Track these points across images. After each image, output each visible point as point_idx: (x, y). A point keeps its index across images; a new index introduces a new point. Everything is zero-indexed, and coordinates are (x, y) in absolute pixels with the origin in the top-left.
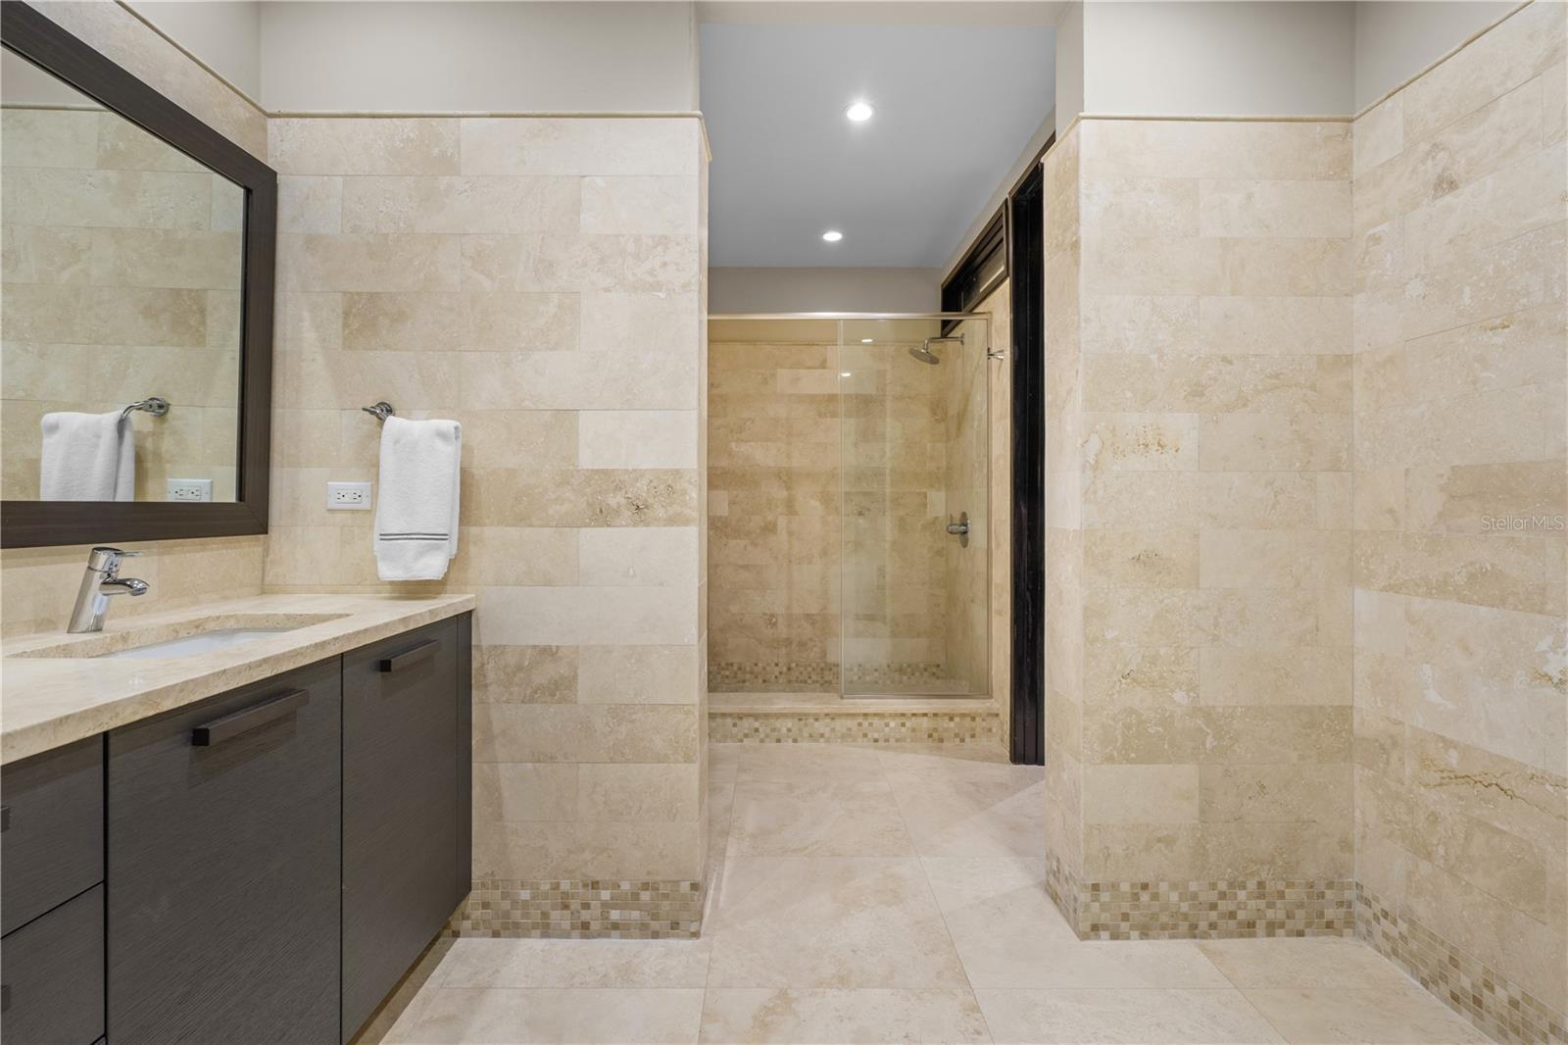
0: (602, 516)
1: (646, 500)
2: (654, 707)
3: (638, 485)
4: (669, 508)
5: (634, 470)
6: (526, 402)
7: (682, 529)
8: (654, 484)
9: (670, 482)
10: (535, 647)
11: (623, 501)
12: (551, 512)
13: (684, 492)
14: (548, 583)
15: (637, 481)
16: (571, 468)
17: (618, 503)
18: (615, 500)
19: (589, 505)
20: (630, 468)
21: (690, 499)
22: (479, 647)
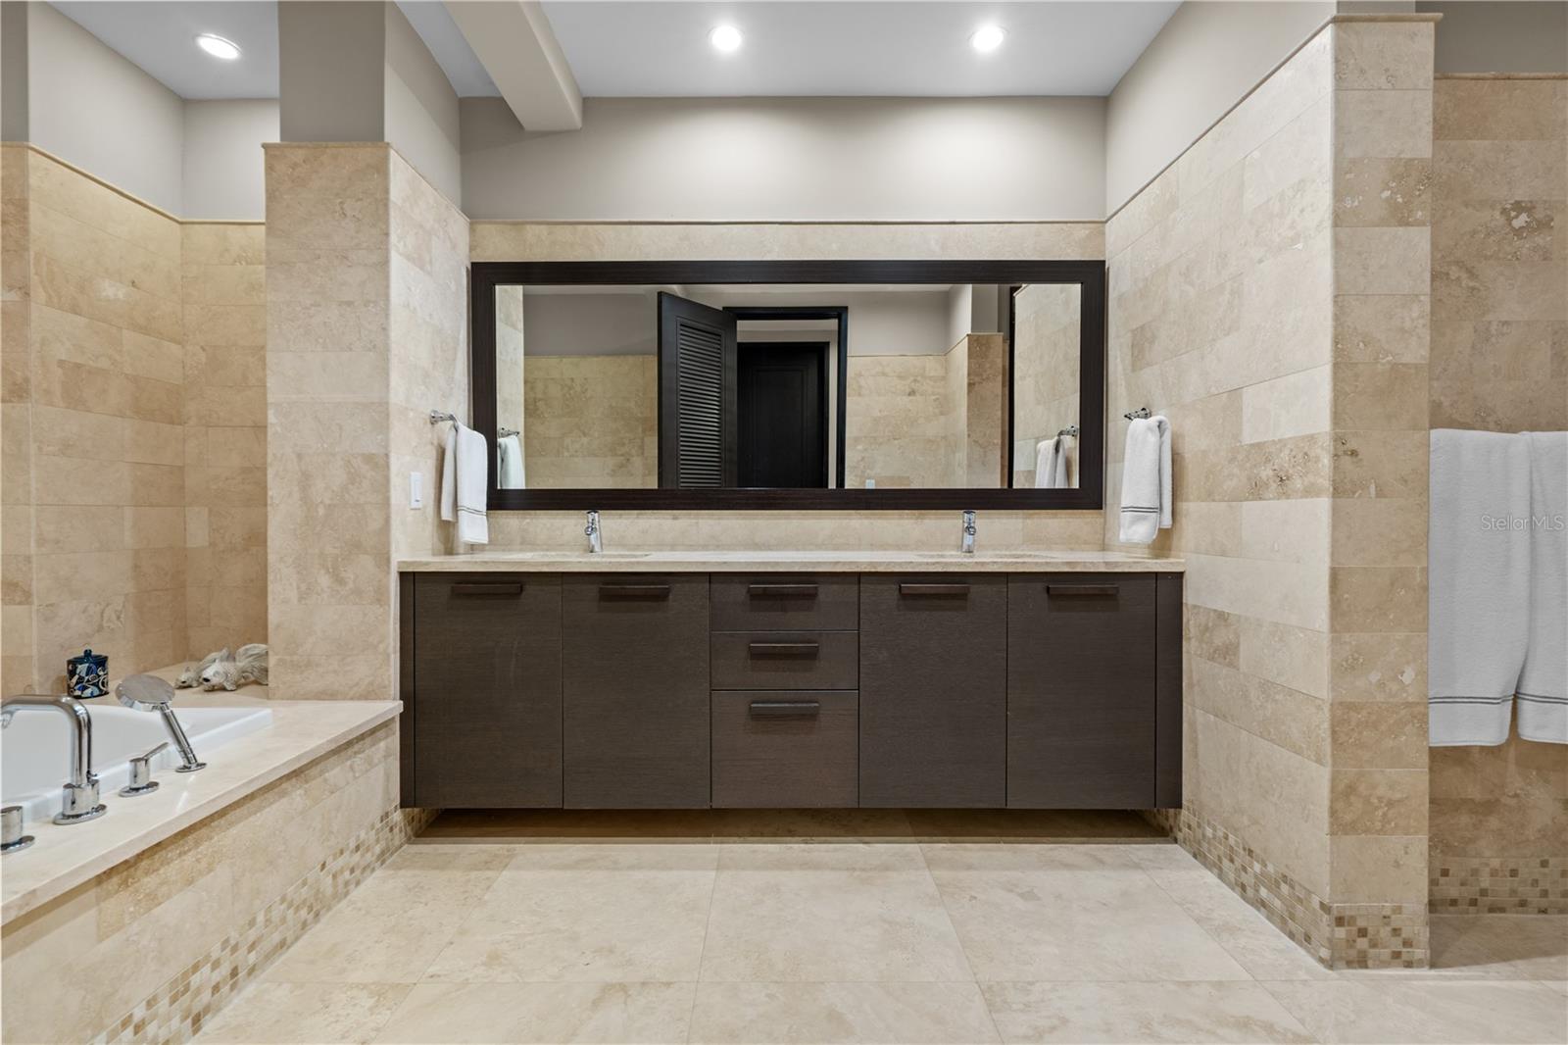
0: (1256, 490)
1: (1287, 471)
2: (1291, 692)
3: (1282, 455)
4: (1305, 478)
5: (1280, 441)
6: (1213, 389)
7: (1315, 500)
8: (1293, 453)
9: (1306, 448)
10: (1215, 611)
11: (1271, 473)
12: (1225, 487)
13: (1318, 459)
14: (1223, 554)
15: (1281, 451)
16: (1238, 444)
17: (1267, 475)
18: (1266, 473)
19: (1249, 479)
20: (1276, 439)
21: (1323, 466)
22: (1186, 604)
